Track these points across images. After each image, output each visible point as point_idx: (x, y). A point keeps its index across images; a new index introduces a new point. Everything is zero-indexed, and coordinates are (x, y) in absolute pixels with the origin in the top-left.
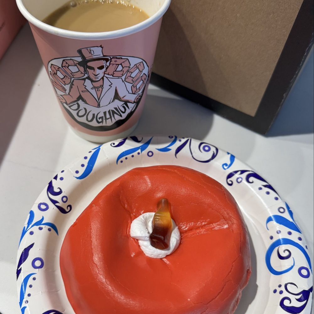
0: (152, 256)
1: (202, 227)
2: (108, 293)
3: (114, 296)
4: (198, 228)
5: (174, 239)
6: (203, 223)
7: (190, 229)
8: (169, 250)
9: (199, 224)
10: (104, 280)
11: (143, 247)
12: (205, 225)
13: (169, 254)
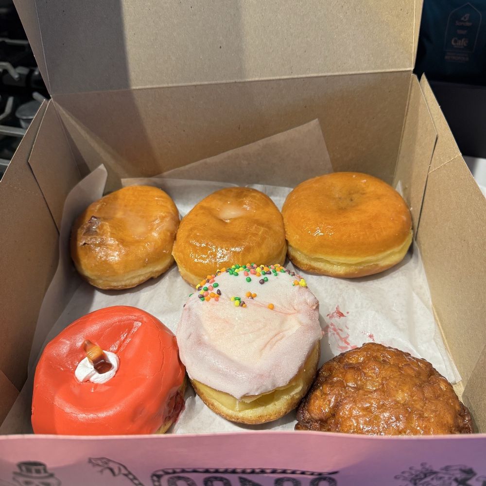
0: (107, 380)
1: (126, 338)
2: (93, 419)
3: (99, 417)
4: (124, 340)
5: (112, 358)
6: (125, 335)
7: (120, 347)
8: (113, 368)
9: (122, 338)
10: (84, 415)
11: (96, 380)
12: (127, 336)
13: (116, 370)
